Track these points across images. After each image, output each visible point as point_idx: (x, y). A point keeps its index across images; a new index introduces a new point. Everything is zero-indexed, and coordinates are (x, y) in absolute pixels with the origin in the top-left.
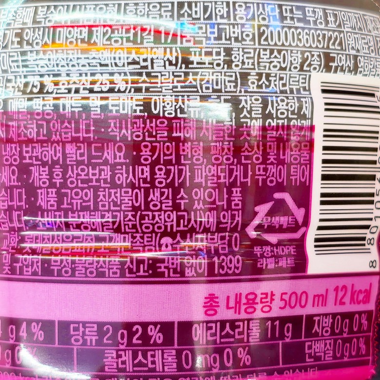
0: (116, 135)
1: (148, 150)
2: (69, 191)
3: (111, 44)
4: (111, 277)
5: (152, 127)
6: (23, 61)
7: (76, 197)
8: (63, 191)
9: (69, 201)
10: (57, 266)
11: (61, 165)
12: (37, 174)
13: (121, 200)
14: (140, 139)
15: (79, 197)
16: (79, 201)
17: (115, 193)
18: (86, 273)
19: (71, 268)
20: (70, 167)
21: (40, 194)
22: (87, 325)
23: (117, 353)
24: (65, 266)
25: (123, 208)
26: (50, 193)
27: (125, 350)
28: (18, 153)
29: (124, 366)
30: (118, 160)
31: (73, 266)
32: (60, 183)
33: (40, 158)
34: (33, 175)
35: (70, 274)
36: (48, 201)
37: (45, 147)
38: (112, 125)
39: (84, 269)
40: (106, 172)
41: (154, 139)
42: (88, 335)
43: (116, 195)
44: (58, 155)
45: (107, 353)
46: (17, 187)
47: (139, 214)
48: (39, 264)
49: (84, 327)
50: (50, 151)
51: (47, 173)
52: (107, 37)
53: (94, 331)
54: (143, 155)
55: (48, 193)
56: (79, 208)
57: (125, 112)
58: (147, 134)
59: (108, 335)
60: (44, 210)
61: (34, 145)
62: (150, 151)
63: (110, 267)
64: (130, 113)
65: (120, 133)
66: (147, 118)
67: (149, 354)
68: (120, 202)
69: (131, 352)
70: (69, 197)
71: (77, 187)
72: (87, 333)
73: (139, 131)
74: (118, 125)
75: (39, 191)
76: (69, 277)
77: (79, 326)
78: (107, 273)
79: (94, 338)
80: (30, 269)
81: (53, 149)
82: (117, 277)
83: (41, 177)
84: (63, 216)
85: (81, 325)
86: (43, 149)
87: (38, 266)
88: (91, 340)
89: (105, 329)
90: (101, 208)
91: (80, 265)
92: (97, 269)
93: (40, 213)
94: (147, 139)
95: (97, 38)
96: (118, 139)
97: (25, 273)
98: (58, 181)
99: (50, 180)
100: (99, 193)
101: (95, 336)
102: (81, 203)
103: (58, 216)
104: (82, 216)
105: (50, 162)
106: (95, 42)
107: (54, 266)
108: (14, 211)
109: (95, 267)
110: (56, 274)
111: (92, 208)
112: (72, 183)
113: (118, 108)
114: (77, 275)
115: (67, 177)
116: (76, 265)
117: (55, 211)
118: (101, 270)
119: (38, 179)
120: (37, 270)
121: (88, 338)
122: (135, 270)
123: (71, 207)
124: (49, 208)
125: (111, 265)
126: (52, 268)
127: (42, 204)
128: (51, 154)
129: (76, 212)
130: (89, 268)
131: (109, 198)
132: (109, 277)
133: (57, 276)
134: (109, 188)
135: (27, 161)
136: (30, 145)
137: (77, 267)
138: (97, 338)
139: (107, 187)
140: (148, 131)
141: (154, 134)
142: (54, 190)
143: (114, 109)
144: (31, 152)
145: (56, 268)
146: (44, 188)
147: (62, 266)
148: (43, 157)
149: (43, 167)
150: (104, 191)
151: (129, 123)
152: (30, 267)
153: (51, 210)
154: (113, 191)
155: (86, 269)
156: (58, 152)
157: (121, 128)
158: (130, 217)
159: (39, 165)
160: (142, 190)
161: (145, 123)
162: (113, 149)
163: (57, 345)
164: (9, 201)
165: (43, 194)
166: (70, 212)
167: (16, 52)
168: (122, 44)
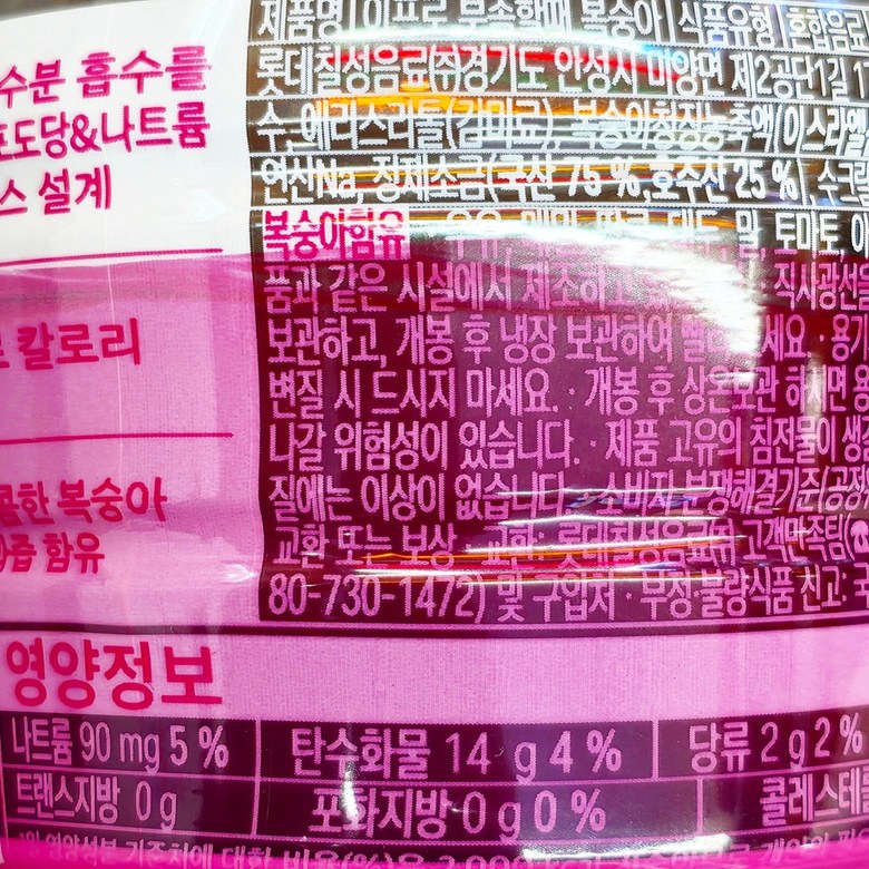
0: (789, 298)
1: (844, 330)
2: (689, 424)
3: (773, 95)
4: (777, 615)
5: (851, 281)
6: (557, 123)
7: (704, 438)
8: (672, 423)
9: (687, 447)
10: (656, 596)
11: (669, 365)
12: (606, 386)
13: (797, 442)
14: (831, 307)
15: (711, 437)
16: (711, 447)
17: (786, 426)
18: (724, 610)
19: (692, 599)
20: (691, 369)
21: (613, 433)
22: (727, 726)
23: (787, 782)
24: (677, 596)
25: (799, 460)
26: (641, 430)
27: (800, 775)
28: (551, 336)
29: (798, 810)
30: (791, 354)
31: (696, 594)
32: (665, 405)
33: (615, 348)
34: (595, 388)
35: (689, 612)
36: (634, 449)
37: (630, 322)
38: (782, 274)
39: (720, 600)
40: (768, 379)
41: (854, 307)
42: (728, 749)
43: (787, 431)
44: (662, 341)
45: (767, 785)
46: (548, 417)
47: (826, 472)
48: (611, 594)
49: (722, 731)
50: (642, 331)
51: (634, 382)
52: (764, 77)
53: (742, 739)
54: (837, 342)
55: (635, 429)
56: (710, 463)
57: (806, 247)
58: (843, 295)
59: (771, 744)
60: (625, 470)
61: (597, 318)
62: (848, 334)
63: (775, 591)
64: (814, 249)
65: (796, 292)
66: (845, 261)
67: (842, 777)
68: (795, 445)
69: (811, 776)
70: (688, 439)
71: (707, 414)
72: (727, 743)
73: (831, 290)
74: (793, 275)
75: (612, 425)
76: (685, 619)
77: (709, 729)
78: (768, 605)
79: (742, 754)
80: (583, 607)
81: (650, 326)
82: (788, 614)
83: (616, 392)
84: (671, 480)
85: (714, 726)
86: (625, 327)
87: (606, 601)
88: (736, 759)
89: (764, 730)
90: (756, 461)
91: (713, 592)
92: (748, 599)
93: (612, 475)
94: (845, 307)
95: (743, 78)
96: (793, 305)
97: (569, 617)
98: (661, 403)
99: (642, 399)
100: (753, 427)
101: (744, 748)
102: (715, 451)
103: (659, 483)
104: (716, 481)
105: (642, 358)
106: (739, 87)
107: (649, 596)
108: (535, 474)
109: (744, 593)
110: (654, 615)
111: (738, 462)
112: (695, 404)
113: (792, 237)
114: (705, 614)
115: (684, 391)
116: (702, 592)
117: (652, 470)
118: (757, 599)
119: (609, 398)
120: (604, 608)
121: (729, 755)
122: (818, 597)
123: (691, 459)
124: (638, 463)
125: (777, 587)
126: (643, 600)
127: (620, 455)
128: (646, 341)
129: (704, 472)
130: (730, 597)
131: (774, 438)
132: (772, 614)
133: (658, 620)
134: (774, 416)
135: (580, 355)
136: (588, 319)
137: (705, 596)
138: (748, 752)
139: (770, 414)
140: (845, 289)
141: (855, 296)
142: (651, 423)
143: (787, 238)
144: (589, 335)
145: (654, 601)
146: (625, 418)
147: (670, 595)
148: (624, 345)
149: (622, 370)
150: (765, 422)
151: (813, 271)
152: (585, 603)
153: (643, 469)
154: (780, 422)
155: (726, 598)
156: (662, 334)
157: (798, 283)
158: (811, 479)
159: (613, 365)
160: (833, 418)
161: (840, 271)
162: (782, 327)
163: (655, 778)
164: (520, 449)
165: (622, 433)
166: (689, 473)
167: (540, 99)
168: (795, 95)
